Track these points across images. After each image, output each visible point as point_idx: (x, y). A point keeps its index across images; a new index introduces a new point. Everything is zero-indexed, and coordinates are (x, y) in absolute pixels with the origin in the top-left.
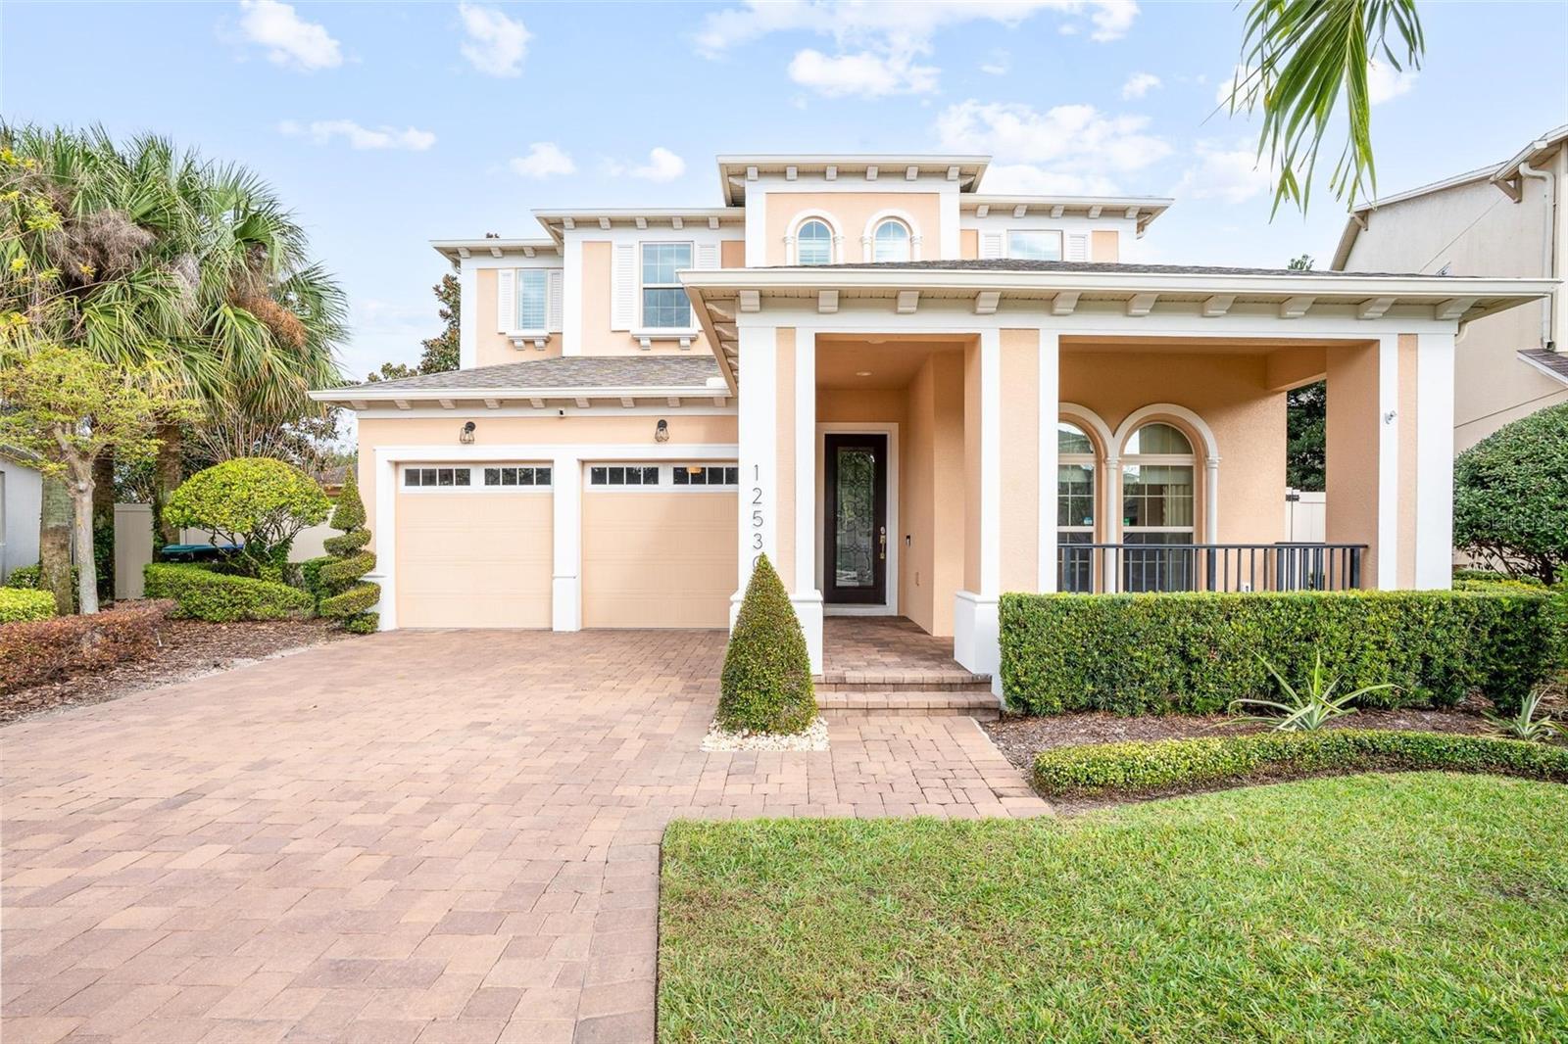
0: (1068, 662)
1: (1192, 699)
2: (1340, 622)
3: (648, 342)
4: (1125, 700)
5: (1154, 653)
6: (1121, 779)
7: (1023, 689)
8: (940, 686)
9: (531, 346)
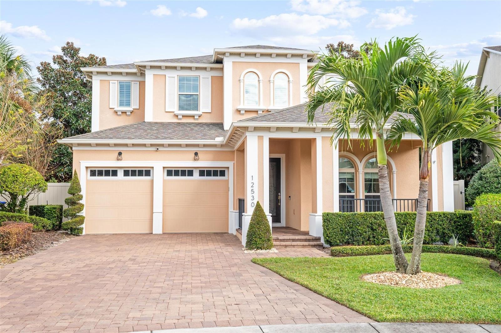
0: (341, 231)
1: (375, 241)
2: (413, 220)
3: (181, 117)
4: (356, 241)
5: (364, 228)
6: (350, 252)
7: (329, 238)
8: (306, 240)
9: (124, 114)
